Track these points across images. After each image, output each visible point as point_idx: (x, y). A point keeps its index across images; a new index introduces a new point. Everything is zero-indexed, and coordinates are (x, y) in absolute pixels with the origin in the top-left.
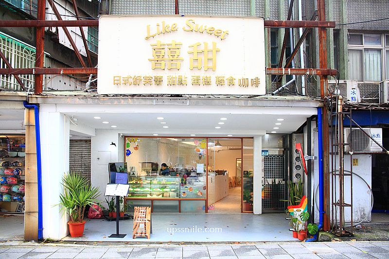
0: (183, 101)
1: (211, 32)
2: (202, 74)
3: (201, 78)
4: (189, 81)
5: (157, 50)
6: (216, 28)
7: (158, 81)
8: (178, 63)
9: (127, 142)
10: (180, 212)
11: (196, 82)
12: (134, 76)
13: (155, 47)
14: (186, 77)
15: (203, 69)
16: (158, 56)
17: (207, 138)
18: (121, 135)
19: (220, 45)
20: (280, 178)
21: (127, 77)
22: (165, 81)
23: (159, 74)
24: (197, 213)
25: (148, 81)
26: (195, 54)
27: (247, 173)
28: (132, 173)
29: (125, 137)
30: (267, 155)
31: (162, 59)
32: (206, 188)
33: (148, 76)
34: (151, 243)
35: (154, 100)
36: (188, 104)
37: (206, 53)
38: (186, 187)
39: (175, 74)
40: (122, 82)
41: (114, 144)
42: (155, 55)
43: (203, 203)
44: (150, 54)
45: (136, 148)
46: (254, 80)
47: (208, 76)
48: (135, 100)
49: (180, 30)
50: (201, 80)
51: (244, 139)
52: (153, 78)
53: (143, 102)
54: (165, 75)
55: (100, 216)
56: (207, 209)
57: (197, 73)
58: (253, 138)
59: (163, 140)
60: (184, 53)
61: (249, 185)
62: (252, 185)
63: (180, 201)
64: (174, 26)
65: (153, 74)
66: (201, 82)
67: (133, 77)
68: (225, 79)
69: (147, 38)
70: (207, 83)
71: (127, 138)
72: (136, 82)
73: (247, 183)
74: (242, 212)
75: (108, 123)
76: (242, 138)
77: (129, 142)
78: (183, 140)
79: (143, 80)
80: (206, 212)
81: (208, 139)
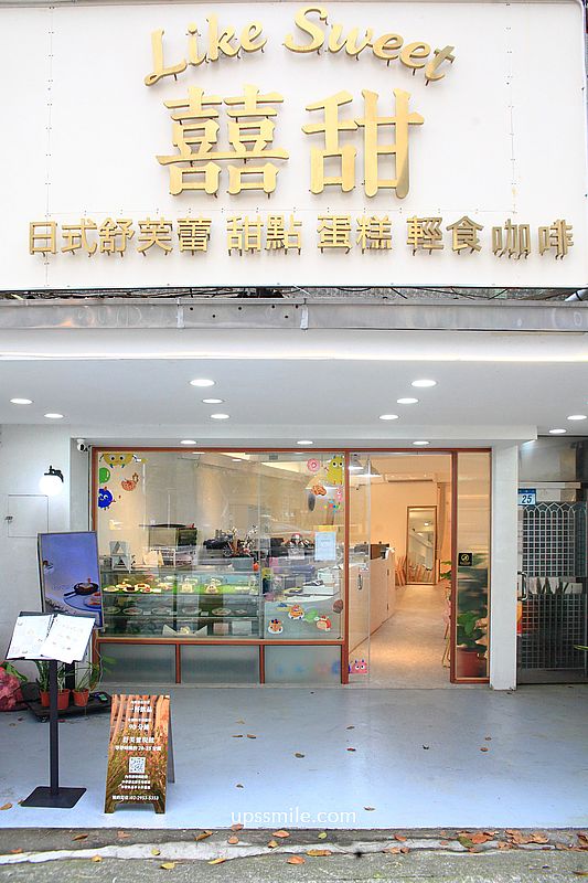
0: (286, 311)
1: (388, 54)
2: (357, 212)
3: (354, 225)
4: (310, 236)
5: (190, 123)
6: (409, 40)
7: (195, 239)
8: (269, 169)
9: (102, 464)
10: (263, 680)
11: (335, 242)
12: (103, 222)
13: (182, 113)
14: (297, 220)
15: (359, 194)
16: (194, 146)
17: (347, 451)
18: (80, 442)
19: (423, 102)
20: (565, 574)
21: (78, 223)
22: (221, 239)
23: (197, 211)
24: (314, 686)
25: (156, 239)
26: (332, 136)
27: (470, 560)
28: (115, 561)
29: (93, 451)
30: (533, 503)
31: (209, 155)
32: (341, 607)
33: (154, 219)
34: (169, 836)
35: (180, 313)
36: (304, 324)
37: (371, 130)
38: (283, 605)
39: (257, 213)
40: (62, 243)
41: (58, 473)
42: (181, 142)
43: (335, 652)
44: (163, 138)
45: (129, 485)
46: (551, 232)
47: (380, 218)
48: (109, 310)
49: (274, 47)
50: (354, 232)
51: (459, 454)
52: (176, 226)
53: (139, 317)
54: (220, 216)
55: (12, 702)
56: (344, 670)
57: (337, 208)
58: (489, 450)
59: (212, 458)
60: (288, 134)
61: (474, 594)
62: (484, 598)
63: (262, 647)
64: (254, 33)
65: (173, 213)
66: (352, 239)
67: (100, 225)
68: (442, 228)
69: (154, 82)
70: (377, 242)
71: (100, 454)
72: (114, 241)
73: (469, 590)
74: (453, 680)
75: (27, 402)
76: (454, 452)
77: (109, 467)
78: (274, 459)
79: (138, 235)
80: (344, 680)
81: (349, 453)
